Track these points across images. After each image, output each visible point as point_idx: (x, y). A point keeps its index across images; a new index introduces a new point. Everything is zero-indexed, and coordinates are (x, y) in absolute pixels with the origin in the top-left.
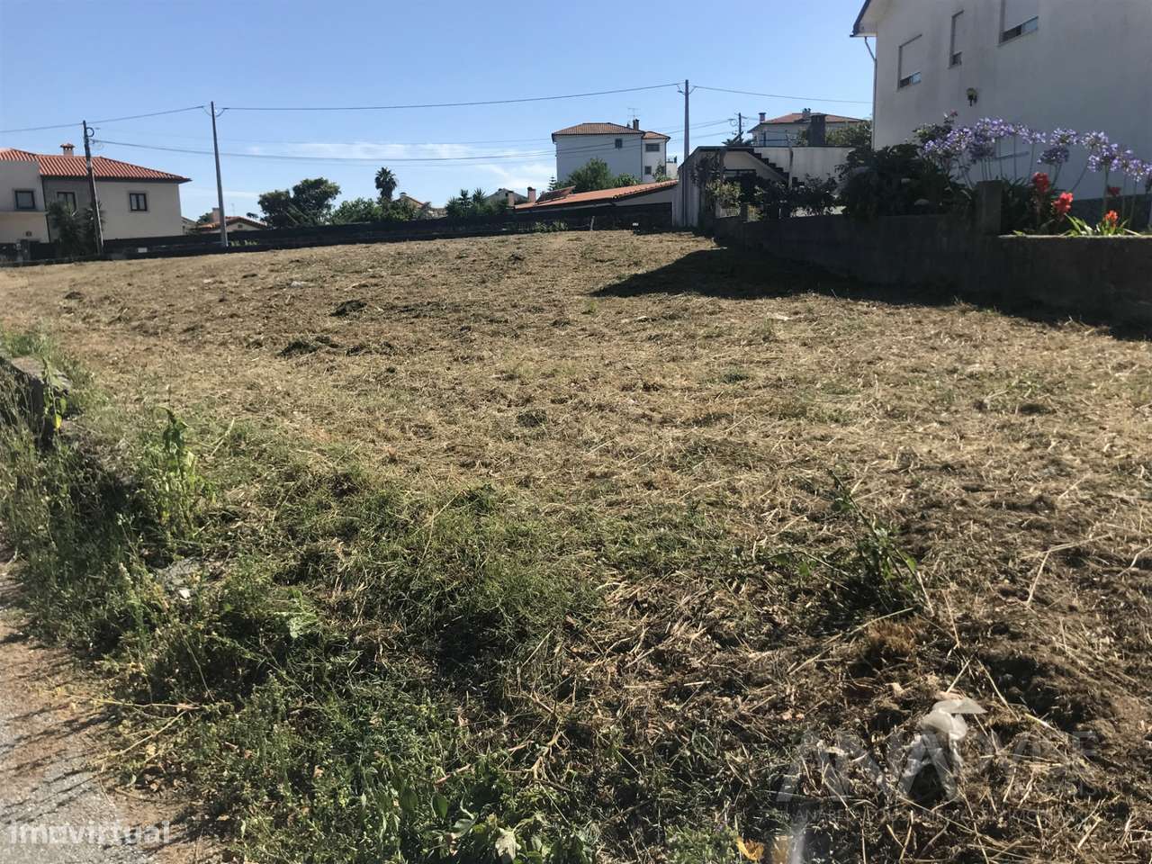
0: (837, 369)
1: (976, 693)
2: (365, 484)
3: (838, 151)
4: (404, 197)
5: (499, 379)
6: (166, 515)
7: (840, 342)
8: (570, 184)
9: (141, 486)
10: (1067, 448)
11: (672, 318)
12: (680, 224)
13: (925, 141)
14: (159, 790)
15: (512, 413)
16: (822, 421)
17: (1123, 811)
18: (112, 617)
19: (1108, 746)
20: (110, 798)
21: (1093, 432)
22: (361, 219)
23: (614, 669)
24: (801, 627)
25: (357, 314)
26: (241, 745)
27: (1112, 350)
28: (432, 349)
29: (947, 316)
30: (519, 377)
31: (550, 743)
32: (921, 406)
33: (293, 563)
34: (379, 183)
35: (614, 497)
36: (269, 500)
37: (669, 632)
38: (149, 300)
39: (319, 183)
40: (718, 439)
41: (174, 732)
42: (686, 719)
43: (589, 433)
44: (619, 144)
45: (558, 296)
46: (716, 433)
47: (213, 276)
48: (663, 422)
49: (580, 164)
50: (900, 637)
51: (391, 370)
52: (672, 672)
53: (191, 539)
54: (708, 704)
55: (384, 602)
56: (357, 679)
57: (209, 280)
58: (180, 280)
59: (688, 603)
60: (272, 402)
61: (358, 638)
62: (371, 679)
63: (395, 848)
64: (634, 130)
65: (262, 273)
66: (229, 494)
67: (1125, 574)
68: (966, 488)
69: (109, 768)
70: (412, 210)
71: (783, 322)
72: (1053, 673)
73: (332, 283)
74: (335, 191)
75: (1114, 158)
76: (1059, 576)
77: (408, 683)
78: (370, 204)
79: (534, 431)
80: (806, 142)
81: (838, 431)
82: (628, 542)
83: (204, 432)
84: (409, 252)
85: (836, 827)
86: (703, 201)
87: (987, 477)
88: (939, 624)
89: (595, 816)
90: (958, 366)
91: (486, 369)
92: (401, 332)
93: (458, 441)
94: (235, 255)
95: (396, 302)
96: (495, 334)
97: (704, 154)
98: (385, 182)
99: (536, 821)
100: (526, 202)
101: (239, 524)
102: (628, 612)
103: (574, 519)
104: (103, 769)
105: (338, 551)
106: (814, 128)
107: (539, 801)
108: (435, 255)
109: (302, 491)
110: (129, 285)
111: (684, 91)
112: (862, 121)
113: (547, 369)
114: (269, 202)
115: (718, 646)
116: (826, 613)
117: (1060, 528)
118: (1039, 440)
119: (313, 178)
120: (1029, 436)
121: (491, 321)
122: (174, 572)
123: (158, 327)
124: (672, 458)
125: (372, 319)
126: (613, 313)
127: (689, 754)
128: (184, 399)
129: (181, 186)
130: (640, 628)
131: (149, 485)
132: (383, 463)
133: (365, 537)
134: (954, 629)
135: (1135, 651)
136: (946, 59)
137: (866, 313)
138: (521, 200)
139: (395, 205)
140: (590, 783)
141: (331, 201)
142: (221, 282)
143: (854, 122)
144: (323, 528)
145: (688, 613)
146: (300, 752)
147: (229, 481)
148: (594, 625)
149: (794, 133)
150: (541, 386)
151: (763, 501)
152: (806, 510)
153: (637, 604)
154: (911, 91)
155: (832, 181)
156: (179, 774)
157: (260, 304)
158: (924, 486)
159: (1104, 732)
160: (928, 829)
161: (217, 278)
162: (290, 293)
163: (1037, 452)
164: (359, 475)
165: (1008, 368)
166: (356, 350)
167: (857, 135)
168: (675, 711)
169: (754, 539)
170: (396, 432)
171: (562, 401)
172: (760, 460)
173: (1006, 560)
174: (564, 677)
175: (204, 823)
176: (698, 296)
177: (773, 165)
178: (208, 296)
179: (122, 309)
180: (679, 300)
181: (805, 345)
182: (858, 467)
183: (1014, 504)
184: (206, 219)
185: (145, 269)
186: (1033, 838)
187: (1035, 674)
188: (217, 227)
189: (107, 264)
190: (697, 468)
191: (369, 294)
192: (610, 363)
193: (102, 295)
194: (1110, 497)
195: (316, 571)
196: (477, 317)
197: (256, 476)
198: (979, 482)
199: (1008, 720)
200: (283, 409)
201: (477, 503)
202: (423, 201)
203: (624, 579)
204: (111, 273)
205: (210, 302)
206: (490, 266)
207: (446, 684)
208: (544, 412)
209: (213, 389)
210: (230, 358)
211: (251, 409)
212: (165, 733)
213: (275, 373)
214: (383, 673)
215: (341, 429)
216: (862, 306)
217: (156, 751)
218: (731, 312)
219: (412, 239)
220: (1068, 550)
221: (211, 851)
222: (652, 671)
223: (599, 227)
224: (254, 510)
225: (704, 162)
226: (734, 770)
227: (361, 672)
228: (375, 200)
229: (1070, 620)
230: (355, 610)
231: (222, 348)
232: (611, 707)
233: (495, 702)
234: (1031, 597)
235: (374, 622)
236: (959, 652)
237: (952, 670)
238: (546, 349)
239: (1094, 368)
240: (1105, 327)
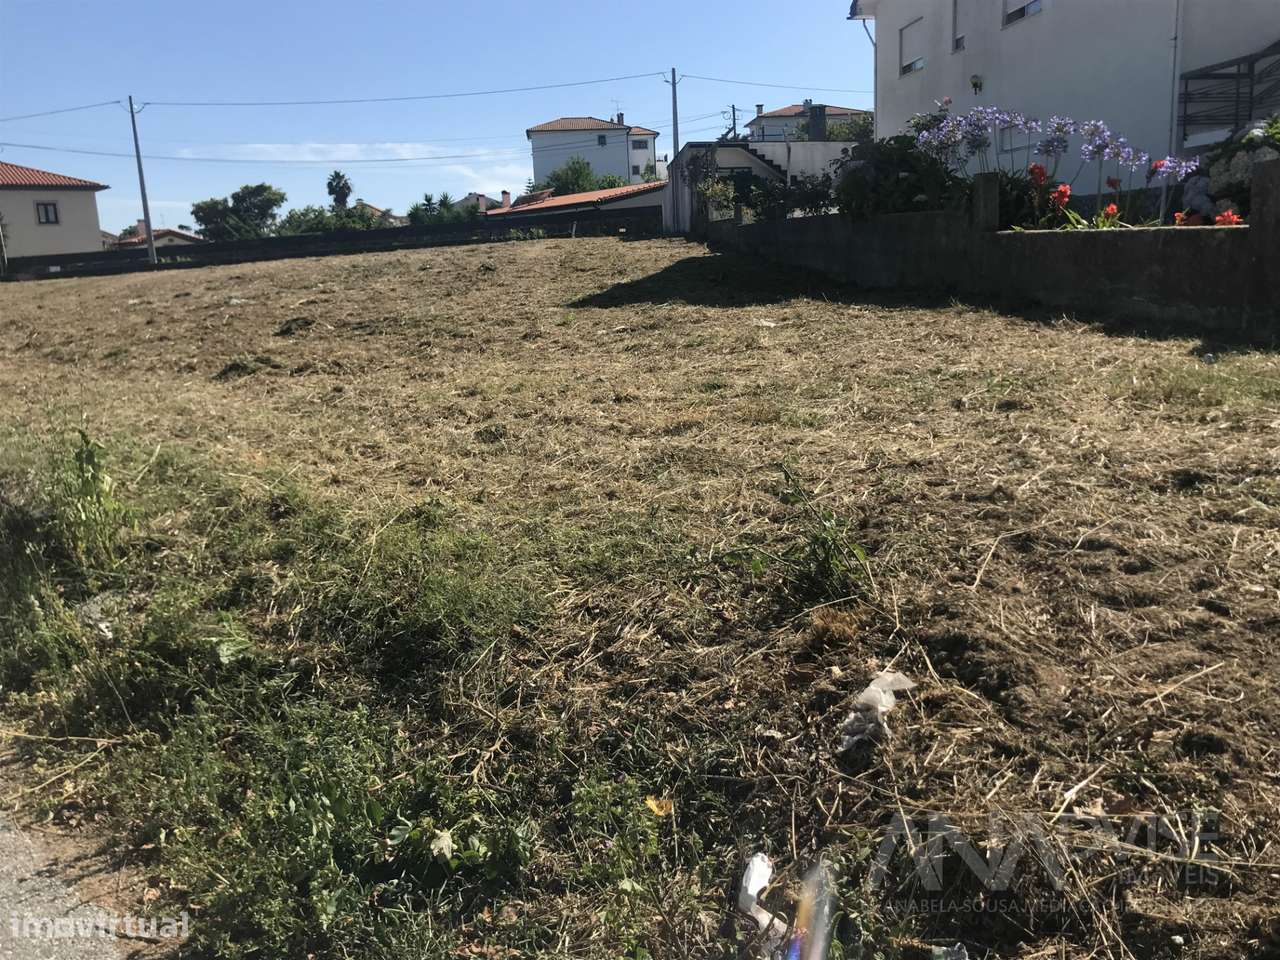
0: (818, 374)
1: (912, 672)
2: (304, 506)
3: (841, 145)
4: (362, 205)
5: (459, 395)
6: (82, 545)
7: (826, 347)
8: (548, 186)
9: (53, 518)
10: (1037, 441)
11: (653, 327)
12: (672, 230)
13: (919, 131)
14: (79, 824)
15: (471, 430)
16: (795, 425)
17: (1033, 766)
18: (23, 655)
19: (1027, 709)
20: (26, 835)
21: (1064, 425)
22: (311, 229)
23: (561, 673)
24: (751, 622)
25: (304, 333)
26: (168, 776)
27: (1100, 345)
28: (386, 367)
29: (943, 318)
30: (481, 393)
31: (493, 749)
32: (899, 408)
33: (224, 588)
34: (332, 189)
35: (572, 508)
36: (198, 527)
37: (619, 635)
38: (64, 324)
39: (261, 189)
40: (685, 446)
41: (95, 768)
42: (629, 715)
43: (551, 445)
44: (602, 140)
45: (531, 308)
46: (684, 441)
47: (139, 296)
48: (632, 433)
49: (560, 164)
50: (844, 624)
51: (338, 390)
52: (620, 673)
53: (112, 570)
54: (652, 699)
55: (321, 623)
56: (293, 701)
57: (136, 301)
58: (101, 302)
59: (639, 606)
60: (204, 426)
61: (293, 661)
62: (307, 699)
63: (328, 856)
64: (619, 126)
65: (197, 292)
66: (154, 523)
67: (1069, 556)
68: (929, 484)
69: (24, 806)
70: (370, 219)
71: (769, 328)
72: (983, 647)
73: (276, 300)
74: (280, 199)
75: (1107, 146)
76: (1009, 562)
77: (346, 702)
78: (321, 212)
79: (493, 447)
80: (806, 137)
81: (809, 434)
82: (582, 550)
83: (126, 459)
84: (365, 264)
85: (768, 804)
86: (695, 204)
87: (953, 471)
88: (883, 609)
89: (535, 815)
90: (943, 366)
91: (446, 385)
92: (353, 350)
93: (408, 459)
94: (166, 273)
95: (349, 318)
96: (458, 349)
97: (694, 151)
98: (339, 188)
99: (474, 822)
100: (500, 207)
101: (165, 553)
102: (579, 618)
103: (529, 531)
104: (16, 808)
105: (273, 575)
106: (814, 120)
107: (478, 802)
108: (395, 267)
109: (235, 516)
110: (40, 307)
111: (671, 80)
112: (866, 113)
113: (512, 383)
114: (204, 212)
115: (667, 644)
116: (777, 608)
117: (1016, 516)
118: (1013, 434)
119: (254, 184)
120: (1002, 432)
121: (454, 336)
122: (94, 607)
123: (74, 354)
124: (637, 468)
125: (321, 338)
126: (591, 324)
127: (630, 747)
128: (104, 427)
129: (98, 195)
130: (590, 633)
131: (62, 516)
132: (325, 484)
133: (303, 559)
134: (896, 614)
135: (1068, 625)
136: (949, 45)
137: (857, 317)
138: (494, 205)
139: (350, 214)
140: (531, 784)
141: (276, 210)
142: (149, 303)
143: (858, 113)
144: (257, 552)
145: (639, 614)
146: (232, 777)
147: (154, 509)
148: (542, 632)
149: (793, 127)
150: (505, 402)
151: (726, 505)
152: (768, 512)
153: (588, 610)
154: (912, 79)
155: (827, 177)
156: (100, 808)
157: (194, 325)
158: (887, 482)
159: (1024, 696)
160: (853, 797)
161: (146, 299)
162: (227, 312)
163: (1006, 446)
164: (296, 496)
165: (992, 367)
166: (300, 370)
167: (859, 126)
168: (619, 709)
169: (713, 541)
170: (340, 453)
171: (526, 416)
172: (728, 465)
173: (957, 548)
174: (509, 684)
175: (128, 852)
176: (684, 305)
177: (770, 163)
178: (133, 318)
179: (31, 334)
180: (664, 310)
181: (789, 351)
182: (825, 468)
183: (974, 496)
184: (131, 232)
185: (59, 290)
186: (948, 795)
187: (967, 648)
188: (143, 242)
189: (12, 285)
190: (663, 476)
191: (318, 310)
192: (583, 376)
193: (7, 320)
194: (1067, 485)
195: (248, 596)
196: (438, 332)
197: (182, 501)
198: (943, 477)
199: (937, 692)
200: (217, 433)
201: (424, 518)
202: (383, 208)
203: (575, 587)
204: (17, 295)
205: (136, 324)
206: (458, 278)
207: (387, 700)
208: (504, 427)
209: (137, 416)
210: (158, 383)
211: (180, 434)
212: (83, 768)
213: (208, 397)
214: (321, 693)
215: (279, 452)
216: (854, 310)
217: (75, 788)
218: (717, 320)
219: (370, 250)
220: (1020, 535)
221: (136, 879)
222: (599, 674)
223: (581, 233)
224: (181, 537)
225: (694, 160)
226: (673, 759)
227: (297, 694)
228: (327, 207)
229: (1011, 601)
230: (291, 632)
231: (149, 374)
232: (556, 710)
233: (436, 712)
234: (977, 582)
235: (311, 643)
236: (900, 634)
237: (891, 652)
238: (513, 363)
239: (1078, 364)
240: (1097, 324)
